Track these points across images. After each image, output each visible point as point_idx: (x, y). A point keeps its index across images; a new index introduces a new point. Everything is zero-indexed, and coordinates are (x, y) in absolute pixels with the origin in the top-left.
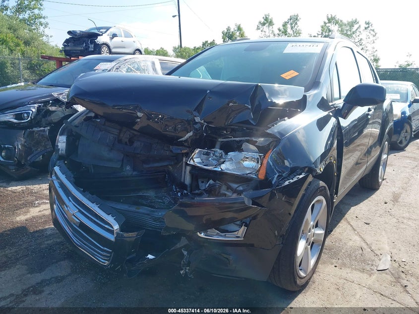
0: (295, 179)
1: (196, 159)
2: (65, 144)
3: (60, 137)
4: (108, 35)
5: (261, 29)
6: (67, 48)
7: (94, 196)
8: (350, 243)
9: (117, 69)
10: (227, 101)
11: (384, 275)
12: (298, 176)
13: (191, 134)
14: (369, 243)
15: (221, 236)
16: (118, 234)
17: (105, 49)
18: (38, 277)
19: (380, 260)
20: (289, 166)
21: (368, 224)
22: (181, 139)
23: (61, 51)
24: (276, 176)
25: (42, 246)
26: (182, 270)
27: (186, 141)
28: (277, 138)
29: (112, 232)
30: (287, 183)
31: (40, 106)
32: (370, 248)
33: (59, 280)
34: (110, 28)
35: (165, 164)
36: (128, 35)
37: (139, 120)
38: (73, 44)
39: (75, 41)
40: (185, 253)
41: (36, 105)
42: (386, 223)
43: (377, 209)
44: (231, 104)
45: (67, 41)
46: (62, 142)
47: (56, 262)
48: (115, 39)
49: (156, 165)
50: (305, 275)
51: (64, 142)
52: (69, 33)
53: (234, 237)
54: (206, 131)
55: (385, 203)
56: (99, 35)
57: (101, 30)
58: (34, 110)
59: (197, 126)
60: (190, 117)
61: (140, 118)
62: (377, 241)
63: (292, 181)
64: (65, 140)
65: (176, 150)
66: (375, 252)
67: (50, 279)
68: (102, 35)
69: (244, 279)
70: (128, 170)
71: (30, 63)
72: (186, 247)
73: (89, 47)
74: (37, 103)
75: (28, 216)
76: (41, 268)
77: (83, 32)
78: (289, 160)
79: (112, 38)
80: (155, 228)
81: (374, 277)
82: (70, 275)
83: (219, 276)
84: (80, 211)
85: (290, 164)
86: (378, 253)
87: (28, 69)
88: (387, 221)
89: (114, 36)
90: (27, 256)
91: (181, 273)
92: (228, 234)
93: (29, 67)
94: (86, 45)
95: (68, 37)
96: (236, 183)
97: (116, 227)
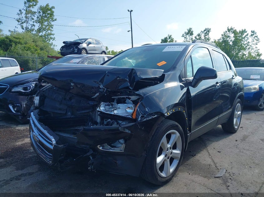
0: (150, 118)
1: (102, 108)
2: (38, 101)
3: (36, 97)
4: (86, 43)
5: (185, 36)
6: (63, 51)
7: (46, 126)
8: (204, 162)
9: (82, 62)
10: (115, 77)
11: (217, 179)
12: (152, 117)
13: (98, 94)
14: (215, 162)
15: (112, 149)
16: (55, 145)
17: (84, 51)
18: (20, 172)
19: (218, 172)
20: (148, 111)
21: (220, 152)
22: (93, 97)
23: (59, 53)
24: (140, 116)
25: (26, 157)
26: (89, 167)
27: (95, 98)
28: (141, 96)
29: (51, 144)
30: (145, 120)
31: (37, 83)
32: (216, 165)
33: (30, 174)
34: (88, 39)
35: (88, 111)
36: (98, 43)
37: (72, 87)
38: (66, 49)
39: (66, 47)
40: (91, 158)
41: (35, 83)
42: (232, 152)
43: (229, 144)
44: (118, 79)
45: (62, 47)
46: (37, 100)
47: (32, 166)
48: (90, 45)
49: (83, 112)
50: (165, 176)
51: (38, 100)
52: (64, 42)
53: (119, 150)
54: (106, 93)
55: (236, 141)
56: (81, 43)
57: (82, 41)
58: (33, 85)
59: (101, 90)
60: (97, 86)
61: (72, 86)
62: (222, 161)
63: (148, 119)
64: (38, 99)
65: (91, 103)
66: (218, 167)
67: (26, 173)
68: (82, 43)
69: (125, 175)
70: (69, 115)
71: (42, 60)
72: (92, 155)
73: (74, 50)
74: (36, 81)
75: (23, 142)
76: (23, 168)
77: (71, 42)
78: (148, 108)
79: (88, 45)
80: (82, 147)
81: (211, 180)
82: (37, 172)
83: (112, 173)
84: (39, 134)
85: (148, 110)
86: (219, 168)
87: (41, 64)
88: (233, 151)
89: (90, 43)
90: (17, 162)
91: (89, 169)
92: (115, 149)
93: (42, 62)
94: (73, 49)
95: (63, 45)
96: (121, 120)
97: (54, 142)
